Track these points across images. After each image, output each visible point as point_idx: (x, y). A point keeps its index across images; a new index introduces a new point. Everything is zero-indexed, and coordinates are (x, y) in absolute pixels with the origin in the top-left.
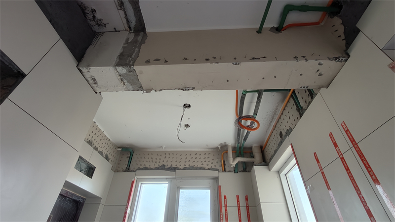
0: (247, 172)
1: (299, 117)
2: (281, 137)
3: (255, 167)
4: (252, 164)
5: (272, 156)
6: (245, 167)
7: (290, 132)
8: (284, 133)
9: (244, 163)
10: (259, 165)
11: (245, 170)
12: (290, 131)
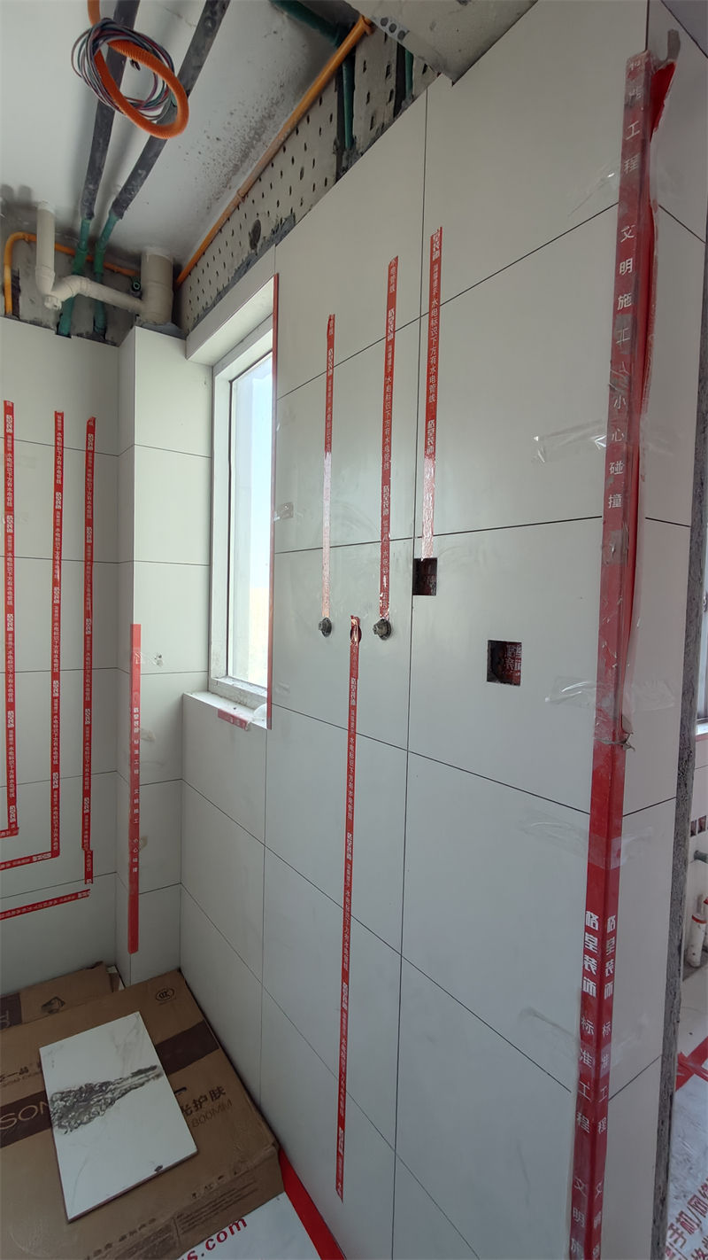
0: (105, 341)
1: (331, 179)
2: (253, 244)
3: (137, 329)
4: (131, 319)
5: (207, 310)
6: (100, 324)
7: (287, 232)
8: (266, 231)
9: (101, 307)
10: (155, 327)
11: (99, 335)
12: (286, 227)
